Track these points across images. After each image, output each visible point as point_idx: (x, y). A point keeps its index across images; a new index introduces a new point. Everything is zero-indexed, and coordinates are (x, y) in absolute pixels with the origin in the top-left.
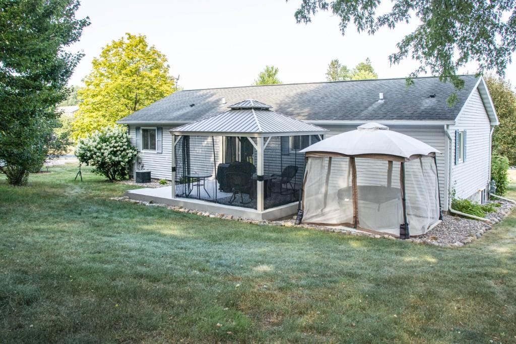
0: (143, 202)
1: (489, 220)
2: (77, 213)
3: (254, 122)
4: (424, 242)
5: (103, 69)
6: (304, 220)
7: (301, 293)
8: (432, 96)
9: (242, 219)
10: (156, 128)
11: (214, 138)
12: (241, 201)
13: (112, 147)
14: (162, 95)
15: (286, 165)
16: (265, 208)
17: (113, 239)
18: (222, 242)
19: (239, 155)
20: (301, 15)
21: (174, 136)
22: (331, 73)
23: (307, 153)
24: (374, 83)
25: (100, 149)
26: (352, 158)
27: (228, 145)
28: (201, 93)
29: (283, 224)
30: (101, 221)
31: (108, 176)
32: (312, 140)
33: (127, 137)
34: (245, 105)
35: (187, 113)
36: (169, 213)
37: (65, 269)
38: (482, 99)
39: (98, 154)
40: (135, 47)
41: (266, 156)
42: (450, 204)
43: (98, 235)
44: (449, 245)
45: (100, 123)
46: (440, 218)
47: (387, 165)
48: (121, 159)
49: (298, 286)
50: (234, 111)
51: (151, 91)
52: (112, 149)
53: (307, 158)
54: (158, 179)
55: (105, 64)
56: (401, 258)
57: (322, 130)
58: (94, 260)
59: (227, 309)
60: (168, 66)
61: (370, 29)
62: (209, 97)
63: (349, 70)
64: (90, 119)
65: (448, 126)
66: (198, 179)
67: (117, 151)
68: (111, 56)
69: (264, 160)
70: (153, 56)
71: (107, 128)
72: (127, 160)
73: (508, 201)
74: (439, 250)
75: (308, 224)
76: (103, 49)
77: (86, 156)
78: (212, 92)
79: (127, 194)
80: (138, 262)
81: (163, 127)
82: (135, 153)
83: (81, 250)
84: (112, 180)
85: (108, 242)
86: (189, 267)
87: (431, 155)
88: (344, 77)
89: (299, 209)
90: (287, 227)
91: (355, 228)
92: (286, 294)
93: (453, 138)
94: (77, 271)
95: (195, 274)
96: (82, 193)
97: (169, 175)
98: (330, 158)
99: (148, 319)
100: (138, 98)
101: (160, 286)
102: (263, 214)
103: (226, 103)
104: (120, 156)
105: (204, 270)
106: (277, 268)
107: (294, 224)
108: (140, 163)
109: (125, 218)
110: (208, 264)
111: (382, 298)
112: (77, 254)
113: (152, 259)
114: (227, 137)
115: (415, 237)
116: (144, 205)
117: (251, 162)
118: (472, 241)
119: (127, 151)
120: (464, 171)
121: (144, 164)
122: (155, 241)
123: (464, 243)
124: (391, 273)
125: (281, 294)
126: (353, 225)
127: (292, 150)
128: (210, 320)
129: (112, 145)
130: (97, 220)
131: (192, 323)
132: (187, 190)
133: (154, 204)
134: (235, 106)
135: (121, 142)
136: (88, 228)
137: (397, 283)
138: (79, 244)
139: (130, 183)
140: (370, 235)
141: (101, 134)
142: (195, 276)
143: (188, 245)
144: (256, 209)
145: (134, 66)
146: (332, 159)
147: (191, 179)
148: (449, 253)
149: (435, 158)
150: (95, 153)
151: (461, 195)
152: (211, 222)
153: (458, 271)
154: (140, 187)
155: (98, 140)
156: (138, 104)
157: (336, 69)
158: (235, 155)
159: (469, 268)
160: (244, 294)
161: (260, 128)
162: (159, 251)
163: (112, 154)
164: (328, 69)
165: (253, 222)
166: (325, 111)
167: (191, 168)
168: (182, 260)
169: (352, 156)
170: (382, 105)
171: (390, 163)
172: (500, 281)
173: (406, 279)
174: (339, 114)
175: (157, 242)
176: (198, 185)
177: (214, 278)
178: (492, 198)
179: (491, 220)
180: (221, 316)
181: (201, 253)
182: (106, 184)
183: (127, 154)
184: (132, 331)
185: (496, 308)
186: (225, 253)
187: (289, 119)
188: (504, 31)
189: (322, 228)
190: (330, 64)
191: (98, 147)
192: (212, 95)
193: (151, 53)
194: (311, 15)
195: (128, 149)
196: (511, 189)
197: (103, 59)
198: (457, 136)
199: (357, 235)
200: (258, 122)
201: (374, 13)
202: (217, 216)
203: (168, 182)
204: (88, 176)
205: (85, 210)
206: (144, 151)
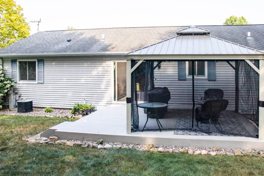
10: (36, 60)
28: (67, 32)
54: (42, 108)
81: (45, 59)
82: (13, 84)
103: (105, 39)
108: (17, 94)
121: (22, 93)
127: (188, 76)
183: (6, 84)
192: (81, 34)
206: (22, 82)
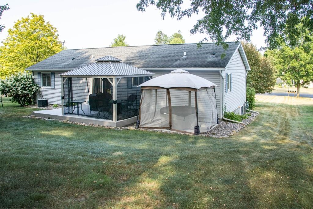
0: (44, 118)
1: (243, 123)
2: (4, 128)
3: (111, 69)
4: (208, 136)
5: (15, 36)
6: (141, 126)
7: (139, 165)
8: (214, 54)
9: (104, 126)
10: (50, 73)
11: (87, 79)
12: (103, 116)
13: (23, 85)
14: (54, 53)
15: (129, 94)
16: (118, 120)
17: (29, 141)
18: (94, 141)
19: (102, 89)
20: (139, 7)
21: (63, 78)
22: (158, 39)
23: (142, 87)
24: (181, 46)
25: (15, 86)
26: (168, 89)
27: (95, 83)
28: (79, 51)
29: (128, 129)
30: (20, 132)
31: (20, 103)
32: (145, 79)
33: (32, 78)
34: (105, 59)
35: (70, 64)
36: (60, 124)
37: (3, 159)
38: (241, 56)
39: (13, 89)
40: (37, 22)
41: (118, 89)
42: (223, 115)
43: (20, 139)
44: (221, 137)
45: (14, 70)
46: (218, 123)
47: (188, 93)
48: (28, 92)
49: (138, 161)
50: (98, 63)
51: (47, 50)
52: (23, 86)
53: (142, 90)
54: (52, 104)
55: (17, 33)
56: (195, 146)
57: (151, 73)
58: (20, 153)
59: (99, 174)
60: (58, 35)
61: (178, 17)
62: (83, 54)
63: (168, 37)
64: (8, 67)
65: (221, 71)
66: (78, 104)
67: (26, 87)
68: (21, 27)
69: (117, 91)
70: (48, 28)
71: (19, 74)
72: (33, 93)
73: (255, 113)
74: (215, 140)
75: (143, 128)
76: (15, 22)
77: (6, 91)
78: (85, 51)
79: (34, 114)
80: (46, 153)
81: (55, 73)
82: (38, 88)
83: (10, 148)
84: (23, 106)
85: (26, 143)
86: (76, 154)
87: (212, 87)
88: (165, 41)
89: (138, 120)
90: (131, 130)
91: (170, 129)
92: (131, 165)
93: (224, 78)
94: (11, 159)
95: (80, 158)
96: (4, 114)
97: (60, 102)
98: (156, 90)
99: (55, 181)
100: (39, 54)
101: (60, 165)
102: (116, 123)
103: (94, 58)
104: (28, 90)
105: (85, 156)
106: (126, 153)
107: (134, 128)
108: (41, 95)
109: (34, 127)
110: (87, 152)
111: (183, 165)
112: (9, 150)
113: (54, 151)
114: (95, 79)
115: (203, 133)
116: (45, 120)
117: (109, 93)
118: (233, 135)
119: (33, 87)
120: (231, 96)
121: (43, 95)
122: (55, 141)
123: (229, 136)
124: (189, 153)
125: (128, 166)
126: (169, 128)
127: (134, 85)
128: (90, 179)
129: (22, 83)
130: (17, 131)
131: (80, 182)
132: (71, 110)
133: (51, 119)
134: (100, 60)
135: (28, 82)
136: (13, 136)
137: (191, 158)
138: (8, 145)
139: (35, 107)
140: (178, 133)
141: (15, 77)
142: (80, 159)
143: (75, 143)
144: (112, 120)
145: (36, 34)
146: (157, 91)
147: (73, 103)
148: (221, 141)
149: (214, 89)
150: (12, 89)
151: (229, 110)
152: (86, 128)
153: (224, 151)
154: (41, 110)
155: (13, 80)
156: (38, 58)
157: (160, 37)
158: (100, 89)
159: (230, 149)
160: (108, 166)
161: (115, 73)
162: (58, 146)
163: (23, 89)
164: (156, 36)
165: (111, 128)
166: (153, 62)
167: (73, 97)
168: (72, 151)
169: (168, 88)
170: (186, 59)
171: (190, 92)
172: (246, 155)
173: (196, 156)
174: (161, 64)
175: (56, 142)
176: (78, 107)
177: (91, 159)
178: (246, 111)
179: (245, 123)
180: (96, 178)
181: (82, 147)
182: (19, 108)
183: (33, 89)
184: (48, 187)
185: (241, 168)
186: (96, 146)
187: (131, 67)
188: (249, 19)
189: (151, 130)
190: (157, 33)
191: (13, 85)
192: (86, 53)
193: (47, 26)
194: (145, 7)
195: (33, 86)
196: (257, 106)
197: (15, 29)
198: (227, 77)
199: (171, 133)
200: (113, 69)
201: (180, 8)
202: (90, 124)
203: (59, 106)
204: (7, 103)
205: (9, 126)
206: (43, 87)
